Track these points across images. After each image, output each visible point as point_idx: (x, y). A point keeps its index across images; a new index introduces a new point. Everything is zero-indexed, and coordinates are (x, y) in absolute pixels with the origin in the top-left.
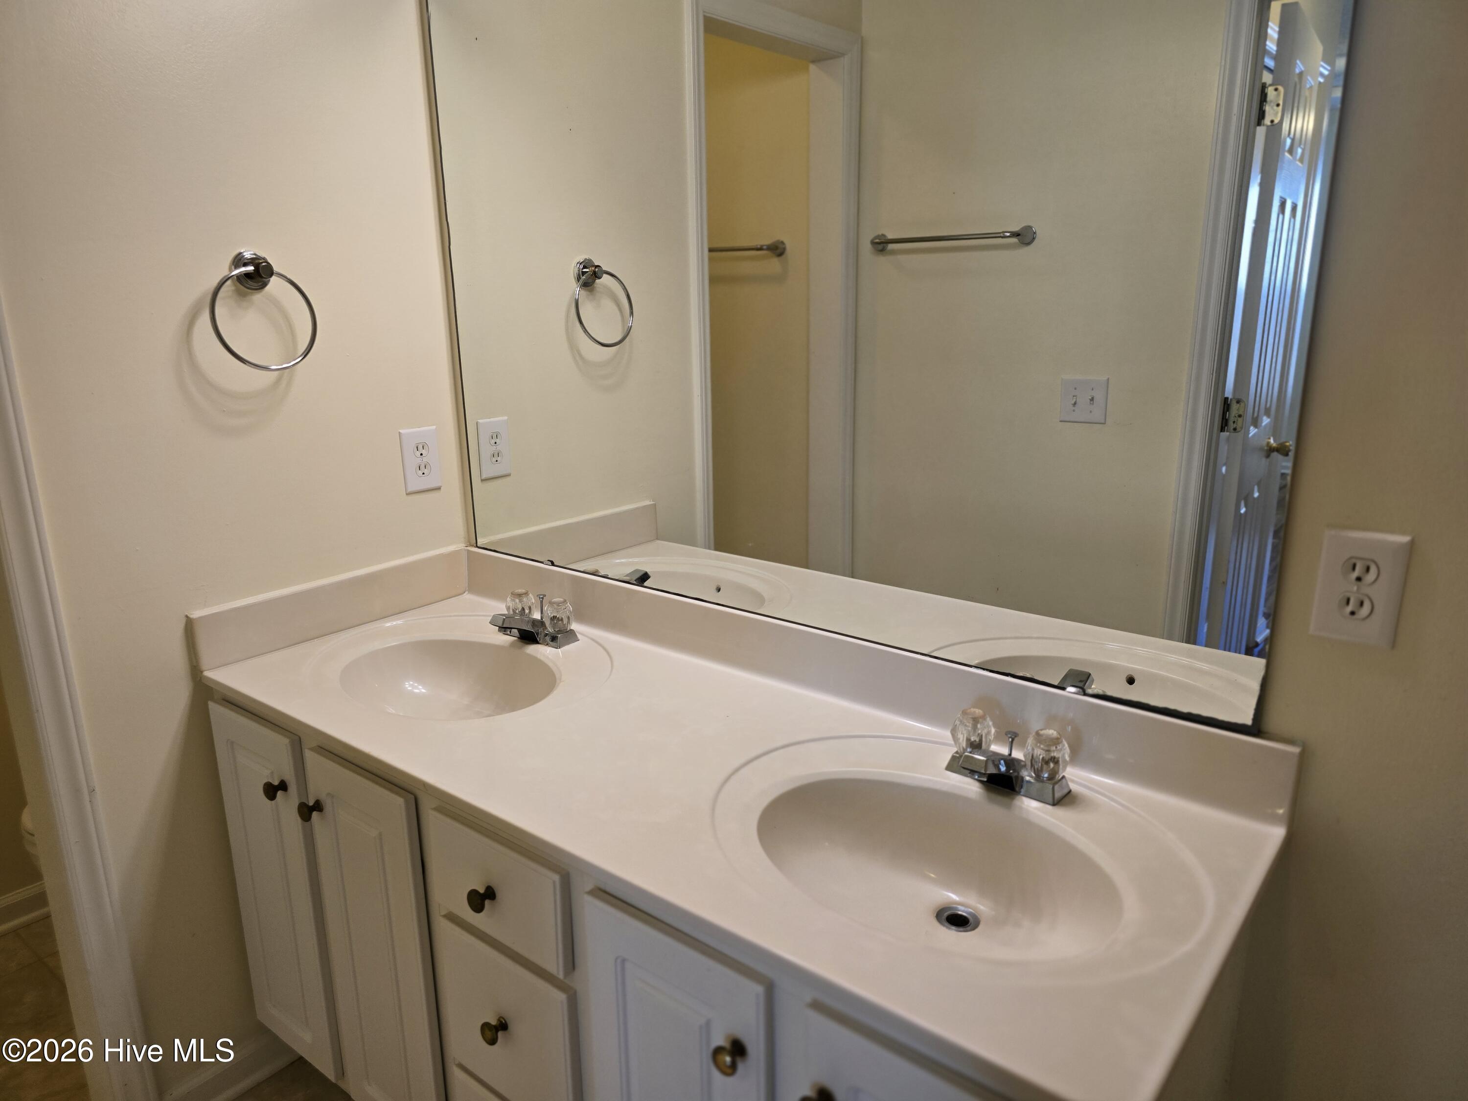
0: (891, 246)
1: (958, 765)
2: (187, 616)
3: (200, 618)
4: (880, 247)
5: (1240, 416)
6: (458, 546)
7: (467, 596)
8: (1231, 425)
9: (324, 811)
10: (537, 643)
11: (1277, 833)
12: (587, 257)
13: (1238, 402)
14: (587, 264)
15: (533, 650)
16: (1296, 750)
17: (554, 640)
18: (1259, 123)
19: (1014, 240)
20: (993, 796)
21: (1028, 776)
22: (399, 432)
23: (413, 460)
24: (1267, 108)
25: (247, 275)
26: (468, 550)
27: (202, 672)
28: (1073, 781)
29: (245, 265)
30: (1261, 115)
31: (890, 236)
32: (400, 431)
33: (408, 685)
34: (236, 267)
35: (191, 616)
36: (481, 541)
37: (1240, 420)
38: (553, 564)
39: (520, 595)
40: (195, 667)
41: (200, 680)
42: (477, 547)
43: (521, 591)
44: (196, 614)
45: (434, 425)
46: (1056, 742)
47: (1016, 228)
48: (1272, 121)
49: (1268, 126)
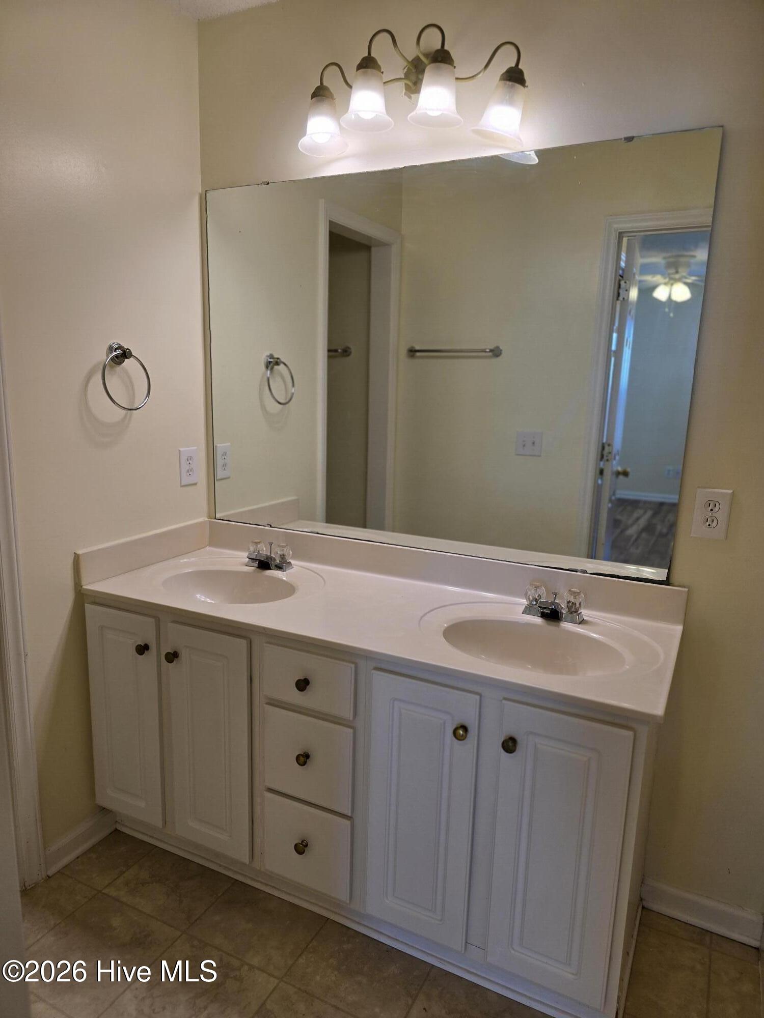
0: (418, 354)
1: (527, 611)
2: (75, 553)
3: (83, 554)
4: (412, 354)
5: (610, 453)
6: (203, 519)
7: (208, 548)
8: (605, 458)
9: (179, 657)
10: (271, 569)
11: (679, 628)
12: (271, 352)
13: (609, 445)
14: (271, 356)
15: (268, 572)
16: (687, 590)
17: (279, 567)
18: (618, 299)
19: (491, 354)
20: (549, 622)
21: (564, 611)
22: (179, 451)
23: (185, 467)
24: (621, 291)
25: (117, 357)
26: (210, 521)
27: (81, 587)
28: (585, 616)
29: (115, 351)
30: (619, 295)
31: (417, 348)
32: (181, 449)
33: (198, 596)
34: (111, 353)
35: (78, 553)
36: (218, 516)
37: (610, 455)
38: (271, 526)
39: (257, 543)
40: (77, 584)
41: (80, 590)
42: (215, 519)
43: (256, 541)
44: (80, 552)
45: (195, 446)
46: (579, 594)
47: (492, 347)
48: (624, 299)
49: (621, 301)
